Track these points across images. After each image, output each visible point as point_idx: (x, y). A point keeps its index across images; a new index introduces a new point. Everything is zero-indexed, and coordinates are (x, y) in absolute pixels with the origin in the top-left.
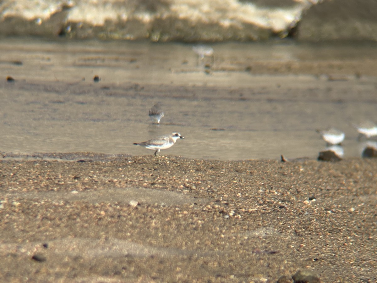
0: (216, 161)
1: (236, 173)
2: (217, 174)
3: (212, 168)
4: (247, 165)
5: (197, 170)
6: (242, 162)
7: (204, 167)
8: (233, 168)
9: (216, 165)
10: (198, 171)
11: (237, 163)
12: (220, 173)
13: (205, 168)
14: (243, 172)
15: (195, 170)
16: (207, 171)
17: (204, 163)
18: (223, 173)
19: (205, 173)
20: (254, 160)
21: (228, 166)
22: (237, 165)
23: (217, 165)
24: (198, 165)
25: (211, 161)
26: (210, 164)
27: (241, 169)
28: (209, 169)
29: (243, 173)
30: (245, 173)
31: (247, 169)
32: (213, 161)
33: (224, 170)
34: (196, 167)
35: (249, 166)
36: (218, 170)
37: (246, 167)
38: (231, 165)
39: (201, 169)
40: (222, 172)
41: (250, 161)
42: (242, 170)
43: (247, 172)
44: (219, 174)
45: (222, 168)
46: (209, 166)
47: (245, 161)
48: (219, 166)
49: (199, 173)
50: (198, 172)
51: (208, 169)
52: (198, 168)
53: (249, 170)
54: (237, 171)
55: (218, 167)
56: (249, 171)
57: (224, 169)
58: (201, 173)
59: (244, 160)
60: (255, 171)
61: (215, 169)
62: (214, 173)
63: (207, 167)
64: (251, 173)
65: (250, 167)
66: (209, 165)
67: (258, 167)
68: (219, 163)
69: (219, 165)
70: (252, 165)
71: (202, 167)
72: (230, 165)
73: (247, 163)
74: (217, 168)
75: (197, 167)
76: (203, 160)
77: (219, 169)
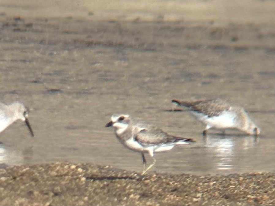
0: (183, 175)
1: (225, 200)
2: (186, 202)
3: (175, 190)
4: (248, 184)
5: (144, 195)
6: (237, 177)
7: (158, 188)
8: (219, 190)
9: (183, 185)
10: (147, 196)
11: (228, 179)
12: (192, 201)
13: (160, 190)
14: (239, 198)
15: (140, 194)
16: (165, 197)
17: (157, 180)
18: (197, 202)
19: (160, 201)
20: (262, 174)
21: (209, 186)
22: (226, 185)
23: (185, 183)
24: (146, 185)
25: (172, 177)
26: (171, 183)
27: (236, 191)
28: (169, 192)
29: (240, 201)
30: (243, 201)
31: (246, 193)
32: (177, 176)
33: (199, 195)
34: (142, 189)
35: (252, 185)
36: (187, 195)
37: (246, 188)
38: (214, 184)
39: (151, 193)
40: (195, 200)
41: (255, 175)
42: (236, 194)
43: (248, 199)
44: (190, 203)
45: (197, 191)
46: (168, 186)
47: (243, 175)
48: (190, 187)
49: (147, 201)
50: (146, 199)
51: (167, 193)
52: (146, 190)
53: (253, 194)
54: (227, 197)
55: (188, 189)
56: (252, 197)
57: (199, 192)
58: (151, 201)
59: (241, 173)
60: (266, 196)
61: (181, 192)
62: (178, 201)
63: (166, 188)
64: (256, 200)
65: (254, 188)
66: (168, 184)
67: (271, 189)
68: (189, 181)
69: (190, 183)
70: (258, 183)
71: (153, 189)
72: (212, 184)
73: (248, 181)
74: (185, 189)
75: (145, 188)
76: (157, 174)
77: (189, 191)
